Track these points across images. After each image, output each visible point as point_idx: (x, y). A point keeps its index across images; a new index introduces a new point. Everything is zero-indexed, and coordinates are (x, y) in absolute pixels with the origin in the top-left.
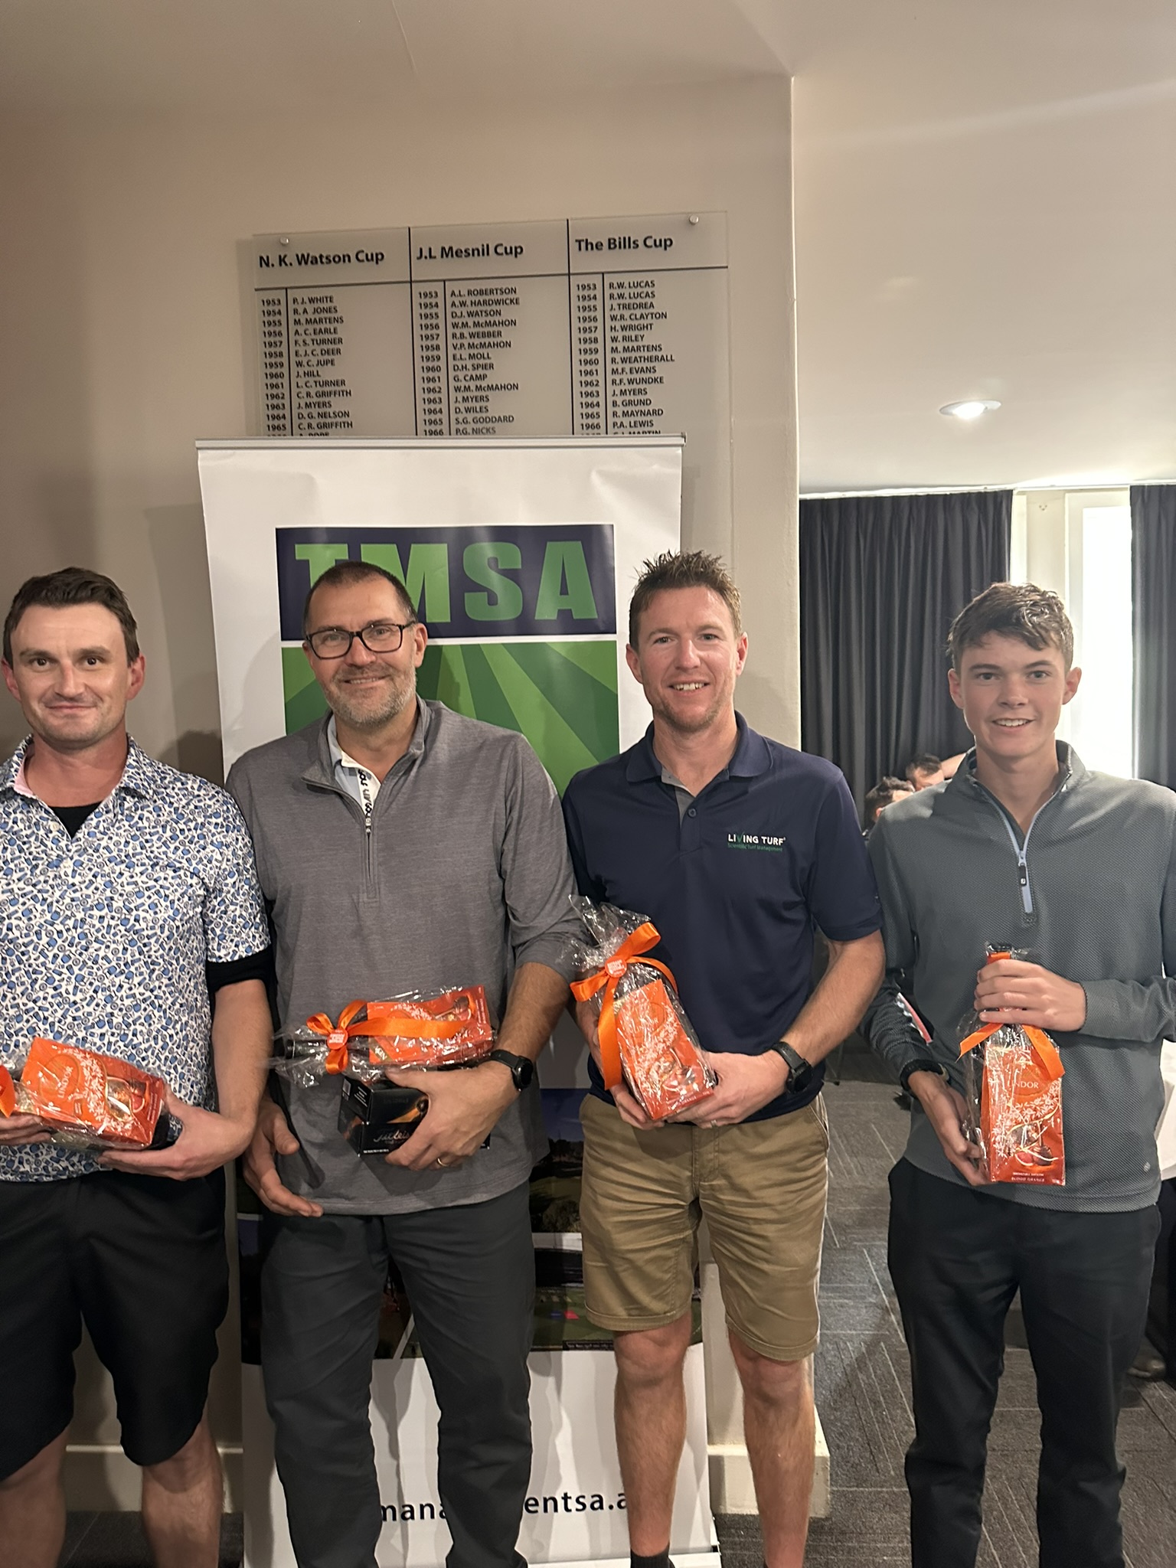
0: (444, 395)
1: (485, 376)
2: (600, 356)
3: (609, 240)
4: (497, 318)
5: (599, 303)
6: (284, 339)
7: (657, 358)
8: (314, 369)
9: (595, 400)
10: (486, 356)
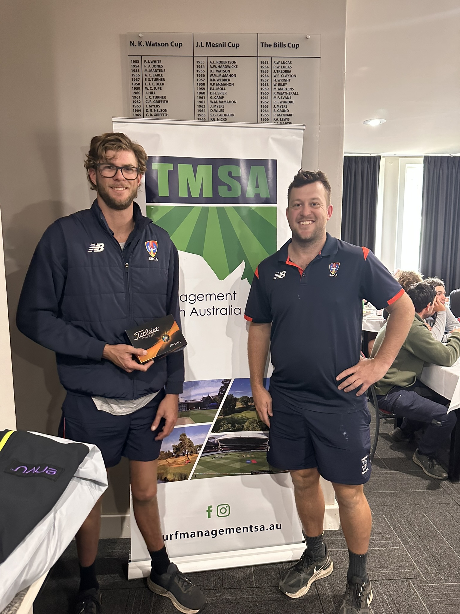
0: (206, 104)
1: (223, 97)
2: (269, 91)
3: (274, 43)
4: (228, 73)
5: (269, 69)
6: (140, 77)
7: (291, 93)
8: (153, 91)
9: (267, 109)
10: (223, 89)
